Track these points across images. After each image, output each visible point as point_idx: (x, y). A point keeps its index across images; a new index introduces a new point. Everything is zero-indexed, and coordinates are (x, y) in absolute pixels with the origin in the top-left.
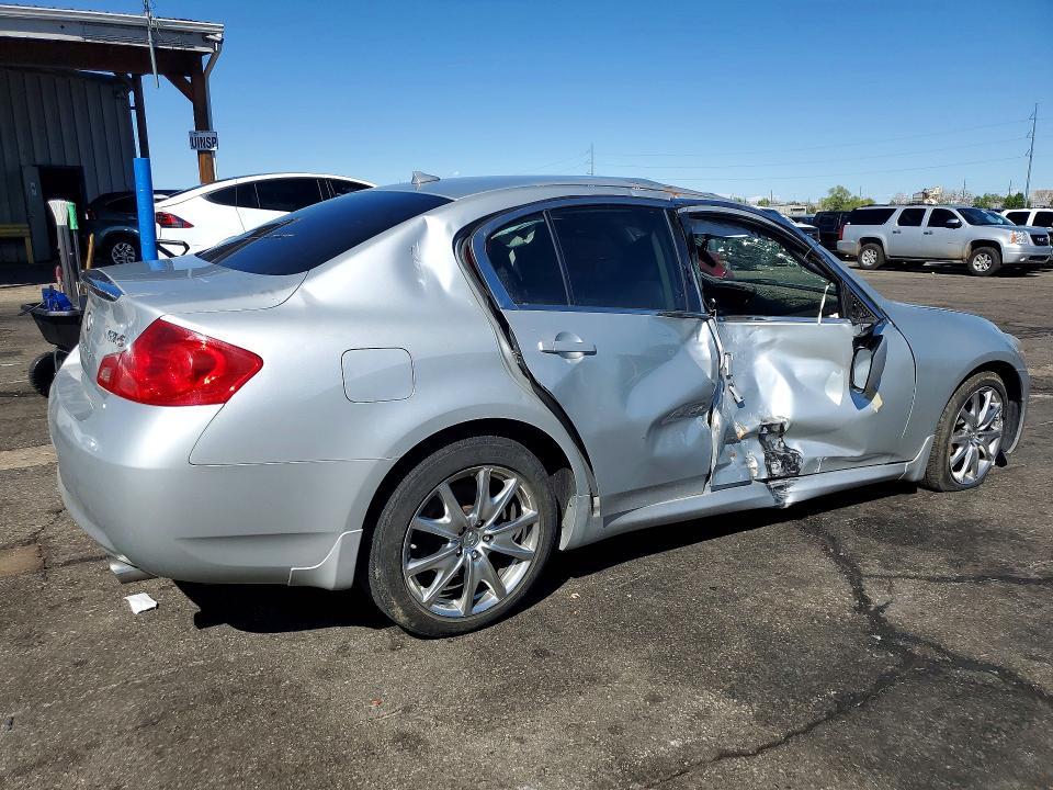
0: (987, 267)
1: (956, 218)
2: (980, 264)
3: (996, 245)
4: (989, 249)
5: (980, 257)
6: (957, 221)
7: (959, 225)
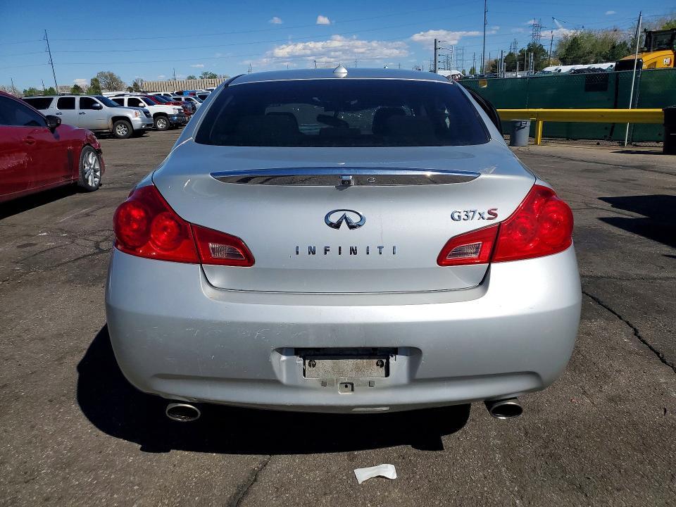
0: (125, 133)
1: (98, 103)
2: (121, 131)
3: (127, 119)
4: (124, 121)
5: (119, 126)
6: (99, 105)
7: (100, 108)
